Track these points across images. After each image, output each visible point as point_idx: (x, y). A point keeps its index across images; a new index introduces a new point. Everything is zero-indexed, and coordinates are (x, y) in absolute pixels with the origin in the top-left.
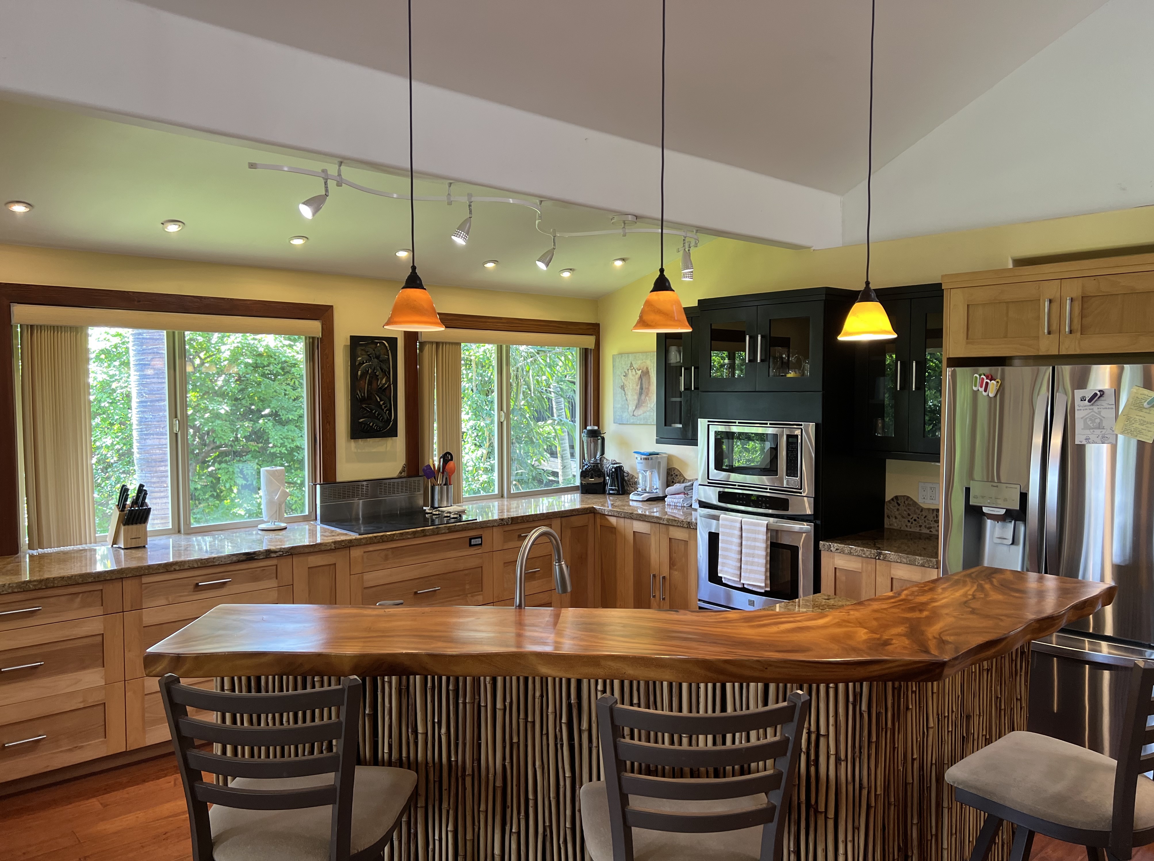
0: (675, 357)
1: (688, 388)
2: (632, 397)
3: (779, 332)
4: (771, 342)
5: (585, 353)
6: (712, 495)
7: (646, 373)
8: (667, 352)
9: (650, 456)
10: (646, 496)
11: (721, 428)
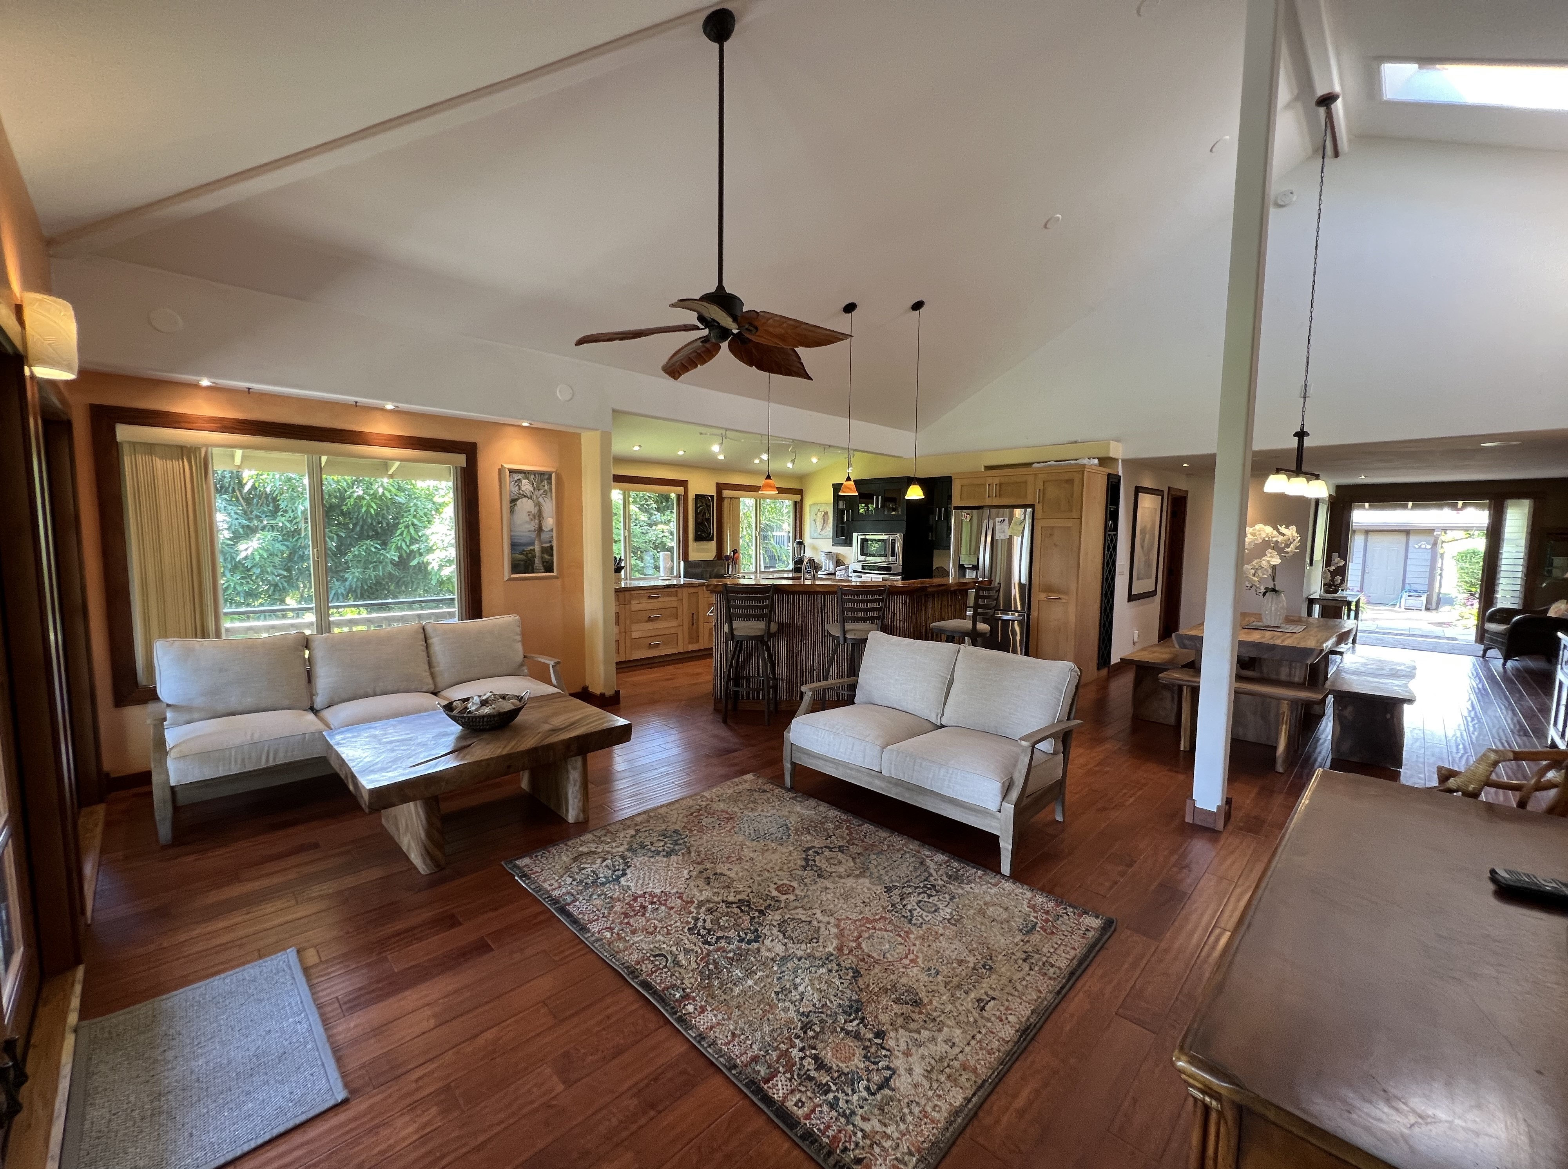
0: (841, 505)
1: (848, 520)
2: (819, 526)
3: (888, 495)
4: (886, 500)
5: (795, 504)
6: (859, 567)
7: (826, 514)
8: (838, 504)
9: (828, 554)
10: (826, 572)
11: (863, 537)
